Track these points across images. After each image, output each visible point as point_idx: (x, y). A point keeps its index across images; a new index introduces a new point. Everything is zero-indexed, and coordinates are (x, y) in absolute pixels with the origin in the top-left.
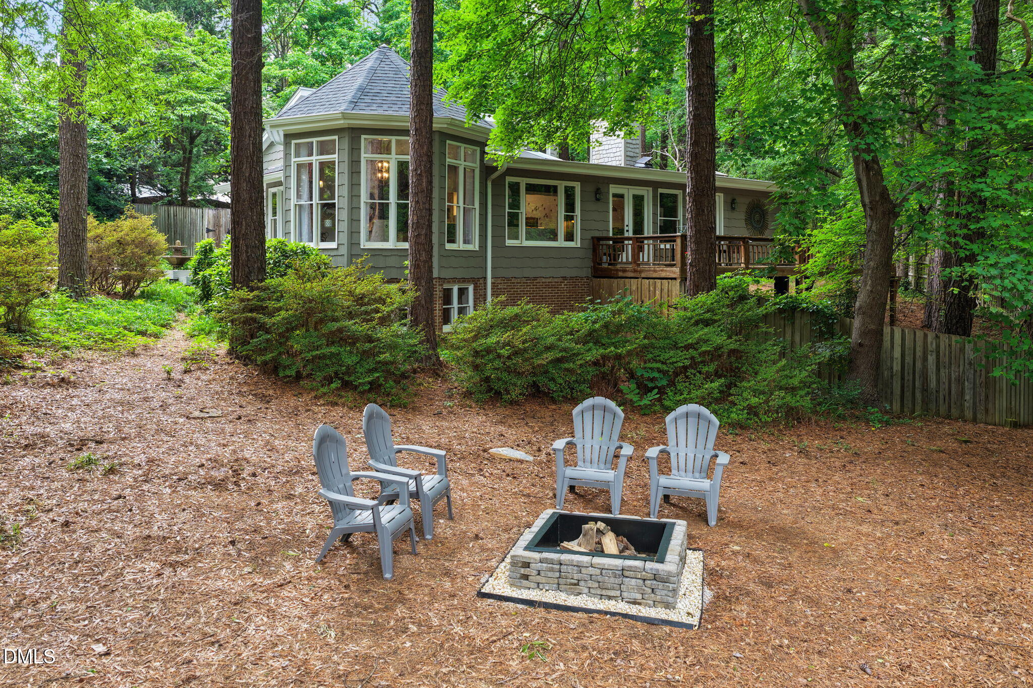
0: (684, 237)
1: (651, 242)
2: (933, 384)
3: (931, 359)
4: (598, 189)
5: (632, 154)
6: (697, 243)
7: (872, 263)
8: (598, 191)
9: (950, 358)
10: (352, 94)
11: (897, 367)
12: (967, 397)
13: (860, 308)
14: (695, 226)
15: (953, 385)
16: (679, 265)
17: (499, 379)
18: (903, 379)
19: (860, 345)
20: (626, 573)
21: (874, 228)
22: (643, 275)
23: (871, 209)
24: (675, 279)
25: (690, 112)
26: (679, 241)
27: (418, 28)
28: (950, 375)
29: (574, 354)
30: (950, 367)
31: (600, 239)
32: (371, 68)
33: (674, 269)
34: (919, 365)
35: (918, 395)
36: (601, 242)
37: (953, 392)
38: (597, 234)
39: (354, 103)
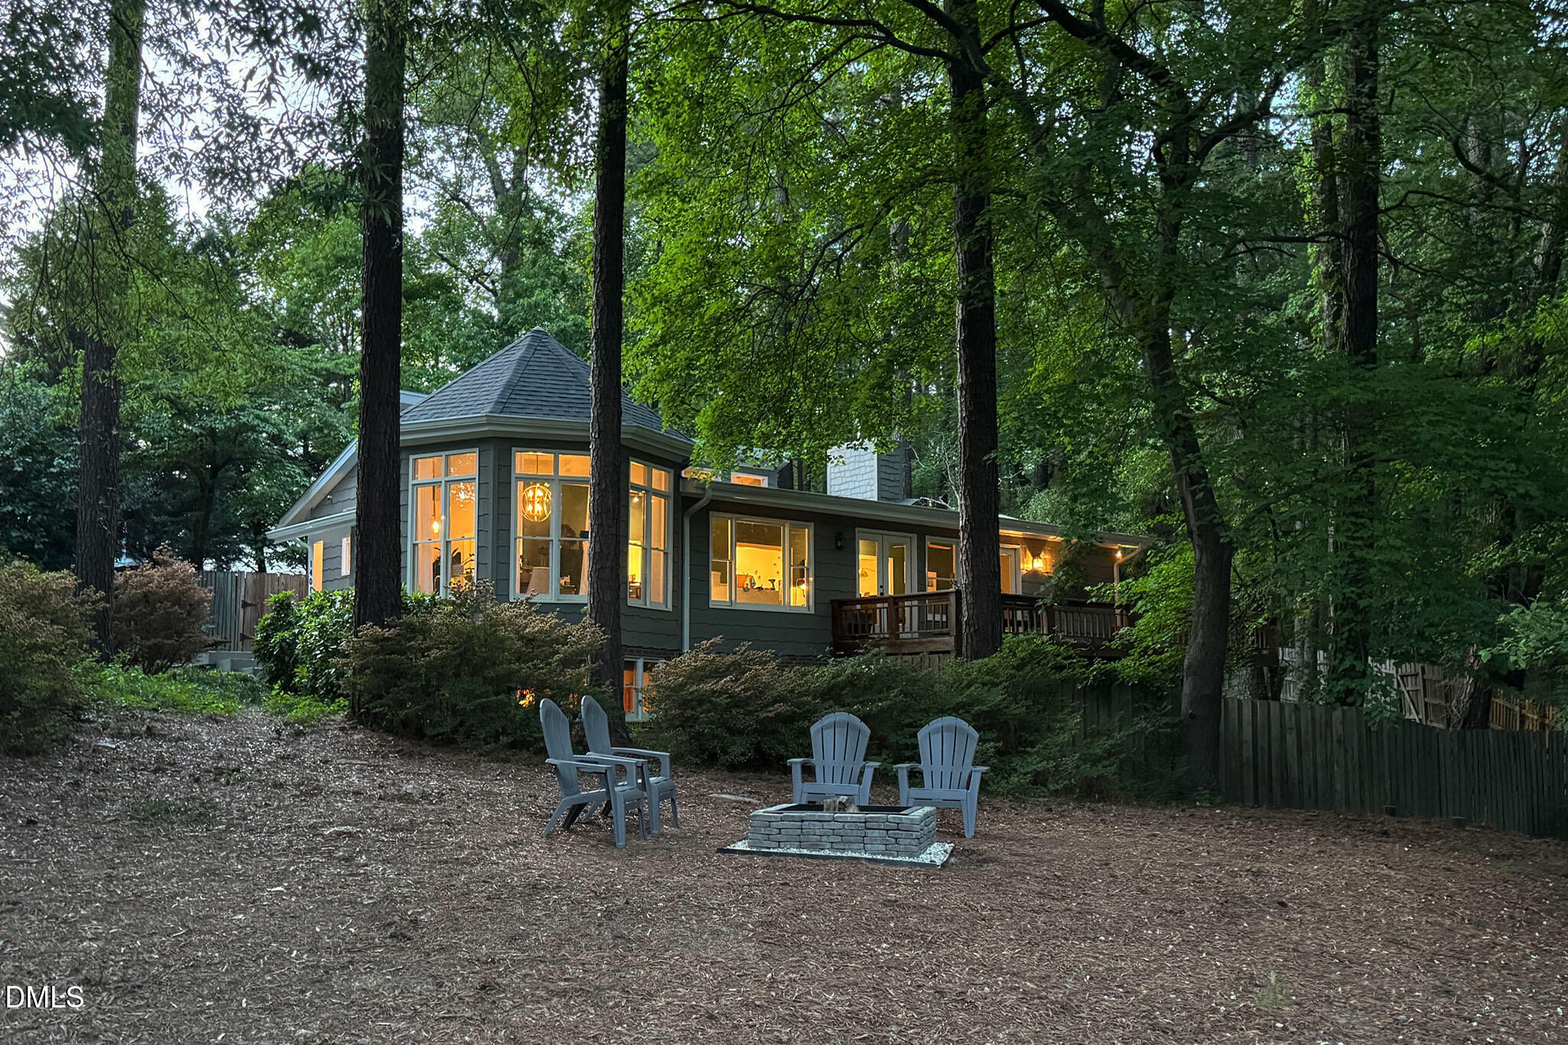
0: (958, 593)
1: (915, 603)
2: (1294, 770)
3: (1291, 739)
4: (839, 533)
5: (889, 495)
6: (974, 593)
7: (1202, 608)
8: (839, 537)
9: (1314, 734)
10: (498, 392)
11: (1247, 752)
12: (1338, 786)
13: (1189, 667)
14: (972, 571)
15: (1320, 773)
16: (954, 632)
17: (714, 736)
18: (1255, 768)
19: (1192, 716)
20: (869, 825)
21: (1204, 562)
22: (904, 650)
23: (1199, 536)
24: (948, 652)
25: (963, 418)
26: (953, 599)
27: (602, 302)
28: (1315, 757)
29: (809, 711)
30: (1314, 748)
31: (842, 603)
32: (522, 359)
33: (946, 638)
34: (1275, 748)
35: (1276, 787)
36: (845, 608)
37: (1320, 779)
38: (840, 597)
39: (503, 404)
